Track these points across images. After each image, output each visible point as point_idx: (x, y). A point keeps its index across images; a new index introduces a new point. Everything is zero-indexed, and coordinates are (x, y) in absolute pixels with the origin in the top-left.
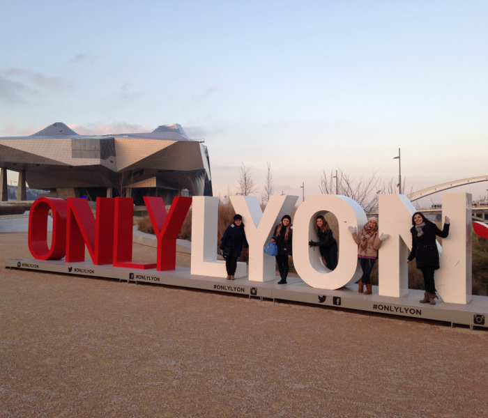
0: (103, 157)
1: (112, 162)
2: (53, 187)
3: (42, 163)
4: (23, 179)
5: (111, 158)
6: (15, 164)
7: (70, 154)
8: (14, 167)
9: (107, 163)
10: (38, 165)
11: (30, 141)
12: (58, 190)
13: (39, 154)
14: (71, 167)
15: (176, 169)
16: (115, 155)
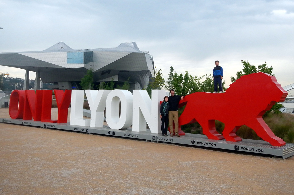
0: (85, 62)
1: (91, 66)
2: (56, 81)
3: (49, 67)
4: (38, 76)
5: (91, 63)
6: (34, 67)
7: (66, 61)
8: (33, 69)
9: (88, 67)
10: (47, 68)
11: (43, 53)
12: (59, 83)
13: (48, 62)
14: (66, 69)
15: (131, 70)
16: (93, 62)
